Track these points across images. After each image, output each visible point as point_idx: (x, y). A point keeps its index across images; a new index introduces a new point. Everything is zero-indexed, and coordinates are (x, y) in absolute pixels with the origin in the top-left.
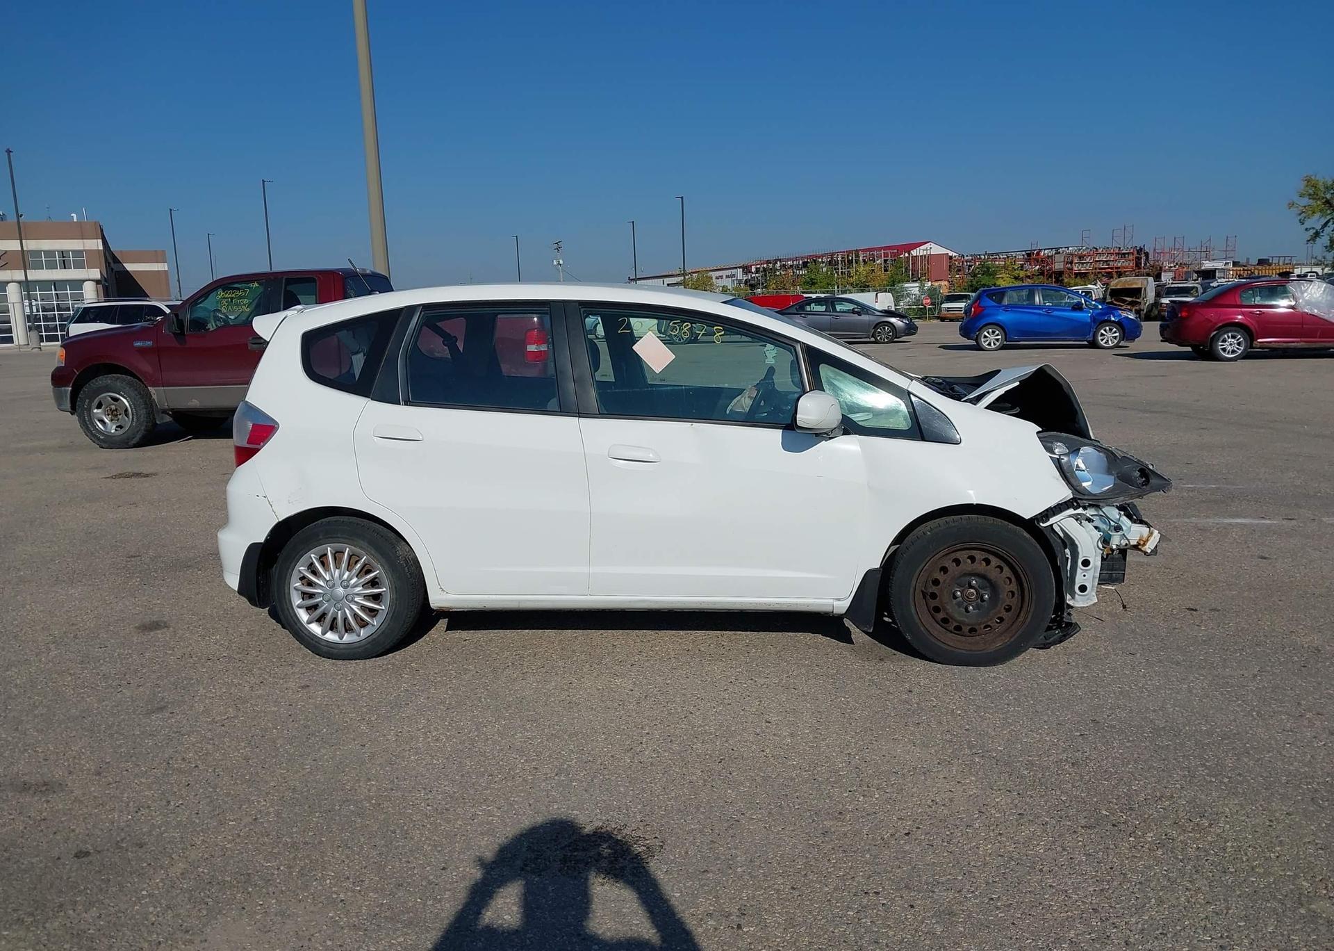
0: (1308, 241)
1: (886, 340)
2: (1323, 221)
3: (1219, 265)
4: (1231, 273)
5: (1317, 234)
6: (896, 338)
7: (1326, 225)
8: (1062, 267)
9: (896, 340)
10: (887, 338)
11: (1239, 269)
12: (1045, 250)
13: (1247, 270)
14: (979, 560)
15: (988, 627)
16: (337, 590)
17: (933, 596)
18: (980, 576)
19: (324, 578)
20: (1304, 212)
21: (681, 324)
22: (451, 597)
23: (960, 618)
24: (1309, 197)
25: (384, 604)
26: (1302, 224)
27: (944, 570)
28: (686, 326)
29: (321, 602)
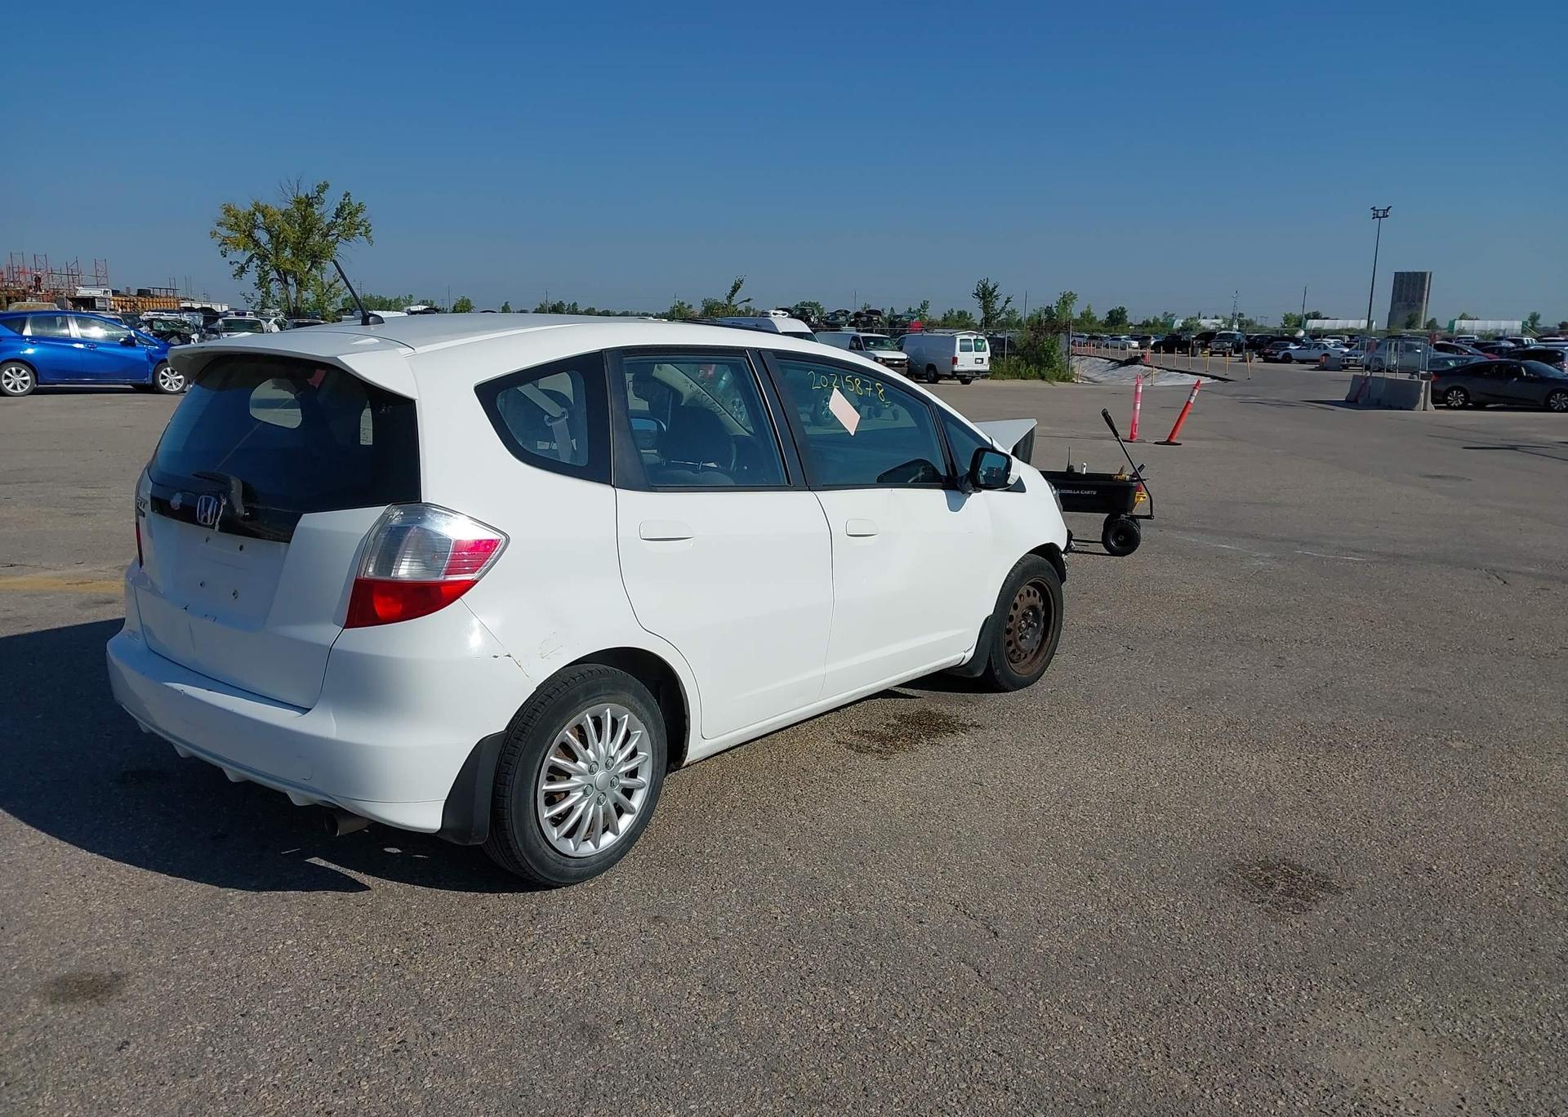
0: (234, 276)
2: (248, 254)
3: (97, 293)
4: (112, 302)
5: (242, 269)
7: (250, 260)
11: (120, 299)
13: (130, 301)
14: (1032, 594)
15: (1032, 650)
16: (600, 775)
17: (1009, 631)
18: (1033, 608)
19: (585, 761)
20: (226, 244)
21: (853, 379)
22: (707, 743)
23: (1023, 644)
24: (231, 228)
25: (644, 778)
26: (225, 256)
27: (1016, 606)
28: (858, 382)
29: (580, 800)
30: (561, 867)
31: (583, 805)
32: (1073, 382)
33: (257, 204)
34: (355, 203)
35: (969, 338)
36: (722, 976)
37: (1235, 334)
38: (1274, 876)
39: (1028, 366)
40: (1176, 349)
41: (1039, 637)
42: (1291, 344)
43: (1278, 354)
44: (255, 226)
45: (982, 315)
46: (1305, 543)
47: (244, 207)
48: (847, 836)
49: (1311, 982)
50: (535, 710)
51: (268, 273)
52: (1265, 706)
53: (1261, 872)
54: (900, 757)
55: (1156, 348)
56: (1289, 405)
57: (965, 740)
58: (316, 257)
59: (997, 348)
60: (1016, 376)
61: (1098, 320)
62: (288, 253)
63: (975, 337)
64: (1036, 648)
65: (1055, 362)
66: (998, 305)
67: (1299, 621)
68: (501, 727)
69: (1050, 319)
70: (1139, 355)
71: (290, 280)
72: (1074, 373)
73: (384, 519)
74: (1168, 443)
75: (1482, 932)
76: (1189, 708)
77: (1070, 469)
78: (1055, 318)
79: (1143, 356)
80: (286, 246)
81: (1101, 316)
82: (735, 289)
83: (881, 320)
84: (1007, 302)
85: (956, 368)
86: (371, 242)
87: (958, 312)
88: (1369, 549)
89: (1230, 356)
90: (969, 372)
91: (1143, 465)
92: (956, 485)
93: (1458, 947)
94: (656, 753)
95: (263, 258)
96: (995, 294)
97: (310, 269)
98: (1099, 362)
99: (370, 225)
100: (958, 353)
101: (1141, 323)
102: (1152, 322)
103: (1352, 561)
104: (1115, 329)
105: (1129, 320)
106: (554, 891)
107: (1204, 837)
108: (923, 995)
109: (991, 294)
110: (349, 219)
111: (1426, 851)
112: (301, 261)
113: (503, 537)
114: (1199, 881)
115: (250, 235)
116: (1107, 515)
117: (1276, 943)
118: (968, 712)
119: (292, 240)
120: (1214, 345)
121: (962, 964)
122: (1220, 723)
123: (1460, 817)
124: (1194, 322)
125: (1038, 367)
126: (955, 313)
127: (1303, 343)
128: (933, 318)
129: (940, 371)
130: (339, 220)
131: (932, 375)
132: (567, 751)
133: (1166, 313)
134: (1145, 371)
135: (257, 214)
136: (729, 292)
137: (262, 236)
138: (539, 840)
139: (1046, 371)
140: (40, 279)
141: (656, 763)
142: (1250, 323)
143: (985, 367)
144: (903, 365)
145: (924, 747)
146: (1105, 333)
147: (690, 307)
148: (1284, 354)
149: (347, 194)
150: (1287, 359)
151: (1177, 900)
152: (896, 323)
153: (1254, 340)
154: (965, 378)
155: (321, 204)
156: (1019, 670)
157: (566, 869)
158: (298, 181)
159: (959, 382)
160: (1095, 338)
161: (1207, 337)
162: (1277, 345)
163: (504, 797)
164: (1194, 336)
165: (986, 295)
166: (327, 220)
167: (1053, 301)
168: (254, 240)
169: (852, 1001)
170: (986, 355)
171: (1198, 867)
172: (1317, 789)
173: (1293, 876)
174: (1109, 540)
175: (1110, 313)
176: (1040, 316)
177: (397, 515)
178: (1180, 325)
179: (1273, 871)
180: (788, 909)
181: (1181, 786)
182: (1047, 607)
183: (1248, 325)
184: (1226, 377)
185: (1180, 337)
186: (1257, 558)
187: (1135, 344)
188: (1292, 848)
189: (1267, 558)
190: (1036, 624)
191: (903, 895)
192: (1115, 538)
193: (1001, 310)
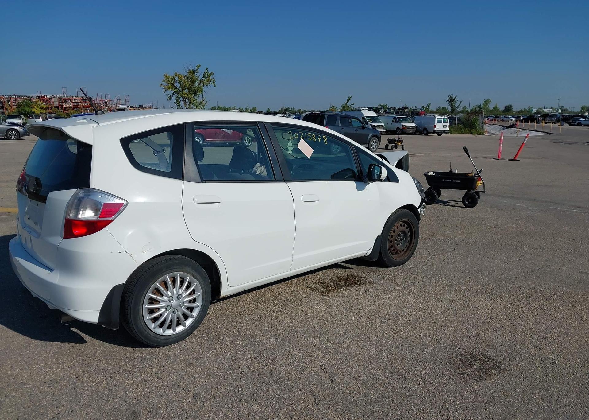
0: (168, 100)
1: (14, 138)
2: (172, 92)
3: (125, 107)
5: (171, 97)
6: (20, 137)
7: (173, 94)
8: (57, 104)
9: (19, 138)
10: (15, 137)
11: (133, 109)
12: (46, 95)
14: (403, 226)
15: (403, 250)
16: (175, 302)
17: (391, 242)
18: (403, 232)
19: (167, 296)
20: (165, 88)
21: (311, 135)
22: (232, 288)
23: (398, 248)
24: (167, 82)
25: (199, 303)
26: (165, 93)
27: (394, 231)
28: (314, 136)
29: (164, 312)
30: (157, 339)
31: (166, 314)
32: (484, 135)
33: (176, 74)
34: (210, 72)
35: (441, 117)
36: (203, 393)
37: (557, 115)
38: (475, 361)
39: (465, 128)
40: (530, 121)
41: (407, 244)
42: (582, 118)
43: (575, 123)
44: (175, 82)
45: (451, 108)
46: (557, 203)
47: (171, 75)
48: (290, 330)
49: (470, 418)
50: (142, 274)
51: (179, 98)
52: (505, 278)
53: (470, 358)
54: (331, 295)
55: (522, 121)
56: (576, 144)
57: (362, 288)
58: (196, 92)
59: (453, 121)
60: (460, 132)
61: (500, 110)
62: (186, 91)
63: (443, 117)
64: (405, 249)
65: (477, 127)
66: (457, 104)
67: (538, 238)
68: (123, 281)
69: (480, 110)
70: (514, 124)
71: (187, 101)
72: (484, 131)
73: (76, 194)
74: (514, 160)
75: (568, 397)
76: (470, 277)
77: (451, 171)
78: (482, 109)
79: (516, 124)
80: (186, 88)
81: (502, 108)
82: (348, 100)
83: (408, 111)
84: (460, 103)
85: (435, 129)
86: (215, 86)
87: (442, 108)
88: (585, 206)
89: (555, 124)
90: (440, 131)
91: (481, 170)
92: (362, 180)
93: (552, 404)
94: (204, 293)
95: (178, 93)
96: (455, 100)
97: (194, 97)
98: (497, 127)
99: (215, 80)
100: (436, 123)
101: (518, 111)
102: (523, 110)
103: (575, 212)
104: (507, 113)
105: (513, 110)
106: (156, 349)
107: (449, 339)
108: (285, 409)
109: (454, 100)
110: (208, 78)
111: (555, 353)
112: (191, 93)
113: (126, 202)
114: (438, 361)
115: (173, 85)
116: (467, 191)
117: (462, 396)
118: (370, 276)
119: (188, 86)
120: (548, 119)
121: (310, 395)
122: (480, 285)
123: (580, 337)
124: (541, 110)
125: (470, 129)
126: (441, 108)
127: (587, 118)
128: (432, 110)
129: (429, 130)
130: (204, 78)
131: (426, 132)
132: (158, 291)
133: (529, 107)
134: (516, 130)
135: (176, 77)
136: (346, 101)
137: (178, 85)
138: (145, 328)
139: (473, 130)
140: (107, 103)
141: (205, 297)
142: (566, 110)
143: (447, 129)
144: (414, 128)
145: (344, 291)
146: (502, 115)
147: (336, 108)
148: (578, 122)
149: (207, 69)
150: (580, 124)
151: (423, 370)
152: (414, 112)
153: (566, 117)
154: (439, 133)
155: (198, 72)
156: (395, 258)
157: (160, 340)
158: (190, 65)
159: (437, 135)
160: (498, 117)
161: (545, 116)
162: (575, 119)
163: (127, 310)
164: (540, 116)
165: (452, 100)
166: (200, 78)
167: (481, 103)
168: (175, 87)
169: (252, 409)
170: (448, 124)
171: (440, 354)
172: (514, 319)
173: (484, 362)
174: (465, 201)
175: (506, 107)
176: (476, 109)
177: (81, 193)
178: (535, 111)
179: (475, 359)
180: (247, 364)
181: (450, 314)
182: (411, 231)
183: (565, 111)
184: (550, 132)
185: (533, 116)
186: (530, 210)
187: (514, 119)
188: (489, 347)
189: (535, 210)
190: (404, 239)
191: (300, 360)
192: (467, 200)
193: (458, 106)
